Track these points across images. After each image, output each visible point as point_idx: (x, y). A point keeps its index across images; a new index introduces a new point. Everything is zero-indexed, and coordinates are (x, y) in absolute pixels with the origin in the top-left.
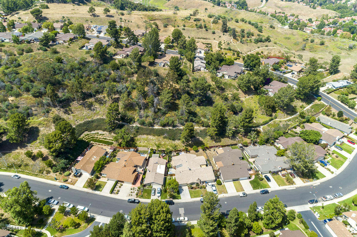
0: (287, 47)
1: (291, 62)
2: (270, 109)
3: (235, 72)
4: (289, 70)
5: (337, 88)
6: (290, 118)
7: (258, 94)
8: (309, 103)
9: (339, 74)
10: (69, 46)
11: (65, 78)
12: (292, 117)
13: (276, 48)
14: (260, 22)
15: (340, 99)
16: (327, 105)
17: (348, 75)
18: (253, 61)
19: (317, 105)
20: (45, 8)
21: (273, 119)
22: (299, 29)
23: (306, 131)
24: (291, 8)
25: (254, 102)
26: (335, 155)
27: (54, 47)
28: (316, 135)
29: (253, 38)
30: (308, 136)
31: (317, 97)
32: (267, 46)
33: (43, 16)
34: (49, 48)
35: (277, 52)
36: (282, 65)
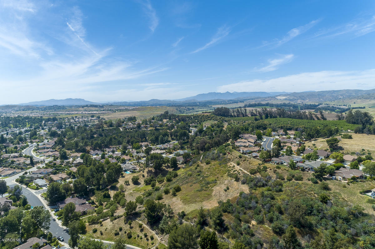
10: (347, 186)
11: (321, 224)
20: (346, 138)
27: (328, 182)
33: (339, 146)
34: (321, 181)
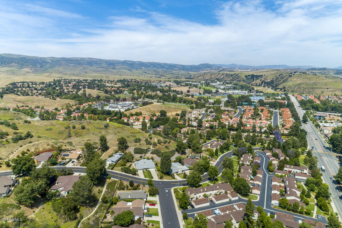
0: (53, 138)
1: (65, 150)
2: (73, 211)
3: (5, 186)
4: (67, 160)
5: (116, 162)
6: (96, 209)
7: (48, 200)
8: (103, 186)
9: (110, 150)
12: (97, 207)
13: (42, 141)
14: (9, 120)
15: (123, 171)
16: (117, 180)
17: (116, 148)
18: (25, 164)
19: (110, 184)
21: (80, 221)
22: (51, 118)
23: (119, 216)
24: (33, 102)
25: (48, 213)
26: (151, 224)
28: (129, 215)
29: (10, 137)
30: (123, 221)
31: (107, 176)
32: (30, 142)
35: (46, 146)
36: (57, 157)
